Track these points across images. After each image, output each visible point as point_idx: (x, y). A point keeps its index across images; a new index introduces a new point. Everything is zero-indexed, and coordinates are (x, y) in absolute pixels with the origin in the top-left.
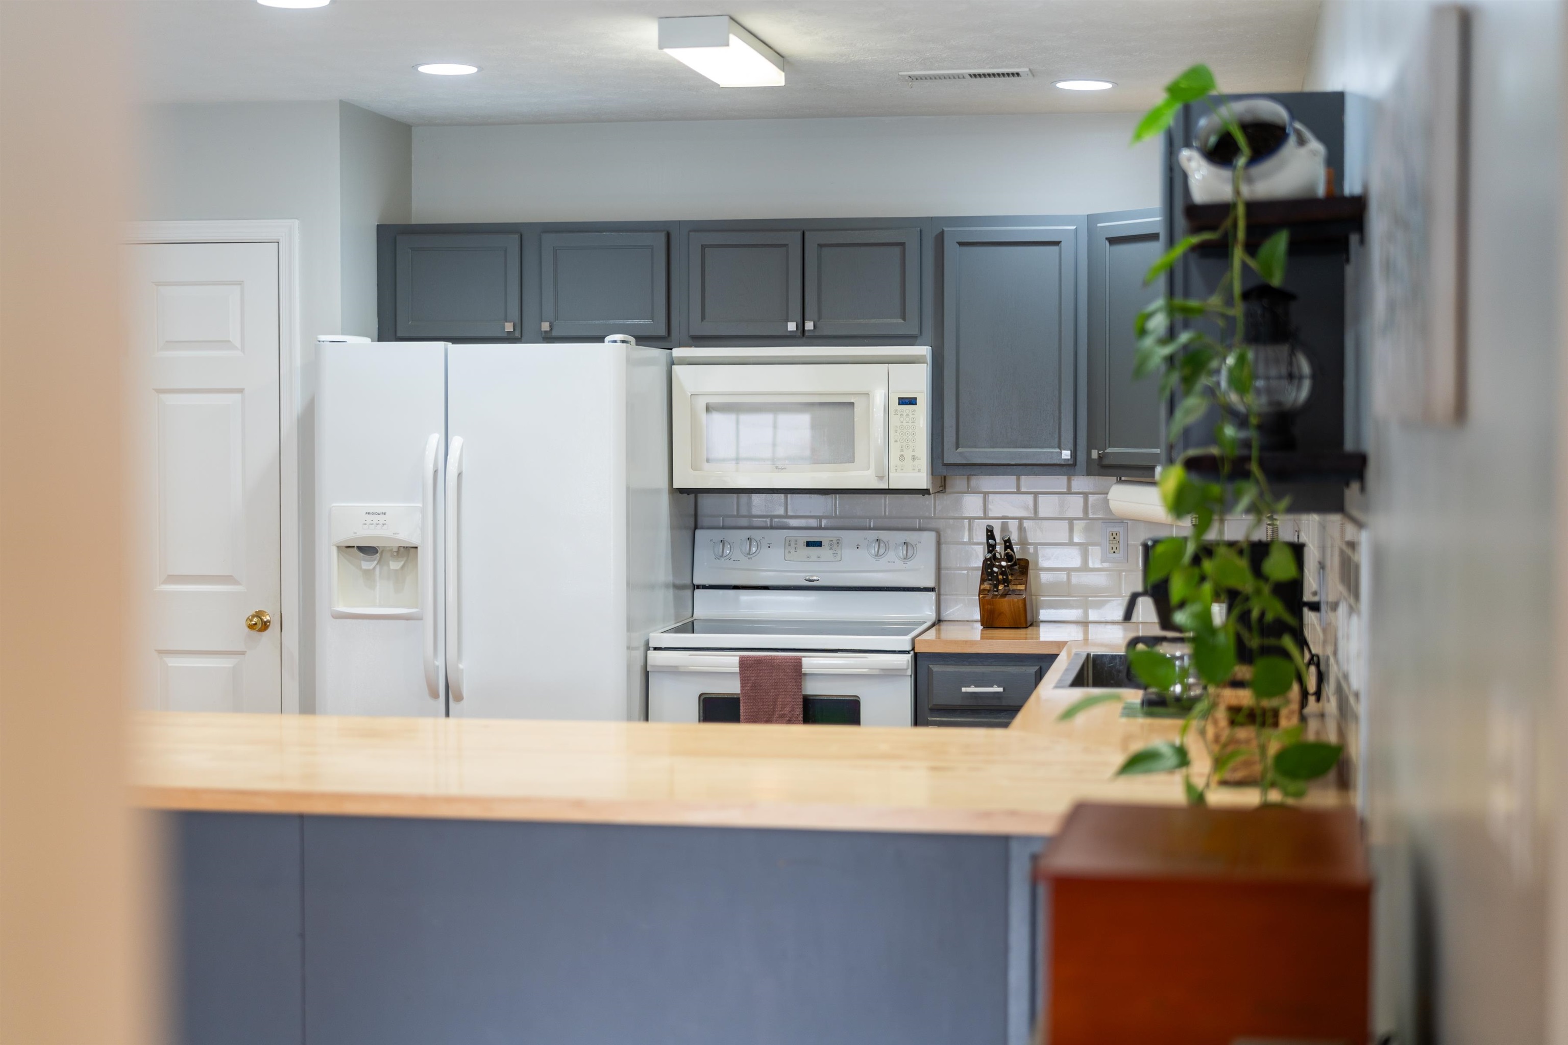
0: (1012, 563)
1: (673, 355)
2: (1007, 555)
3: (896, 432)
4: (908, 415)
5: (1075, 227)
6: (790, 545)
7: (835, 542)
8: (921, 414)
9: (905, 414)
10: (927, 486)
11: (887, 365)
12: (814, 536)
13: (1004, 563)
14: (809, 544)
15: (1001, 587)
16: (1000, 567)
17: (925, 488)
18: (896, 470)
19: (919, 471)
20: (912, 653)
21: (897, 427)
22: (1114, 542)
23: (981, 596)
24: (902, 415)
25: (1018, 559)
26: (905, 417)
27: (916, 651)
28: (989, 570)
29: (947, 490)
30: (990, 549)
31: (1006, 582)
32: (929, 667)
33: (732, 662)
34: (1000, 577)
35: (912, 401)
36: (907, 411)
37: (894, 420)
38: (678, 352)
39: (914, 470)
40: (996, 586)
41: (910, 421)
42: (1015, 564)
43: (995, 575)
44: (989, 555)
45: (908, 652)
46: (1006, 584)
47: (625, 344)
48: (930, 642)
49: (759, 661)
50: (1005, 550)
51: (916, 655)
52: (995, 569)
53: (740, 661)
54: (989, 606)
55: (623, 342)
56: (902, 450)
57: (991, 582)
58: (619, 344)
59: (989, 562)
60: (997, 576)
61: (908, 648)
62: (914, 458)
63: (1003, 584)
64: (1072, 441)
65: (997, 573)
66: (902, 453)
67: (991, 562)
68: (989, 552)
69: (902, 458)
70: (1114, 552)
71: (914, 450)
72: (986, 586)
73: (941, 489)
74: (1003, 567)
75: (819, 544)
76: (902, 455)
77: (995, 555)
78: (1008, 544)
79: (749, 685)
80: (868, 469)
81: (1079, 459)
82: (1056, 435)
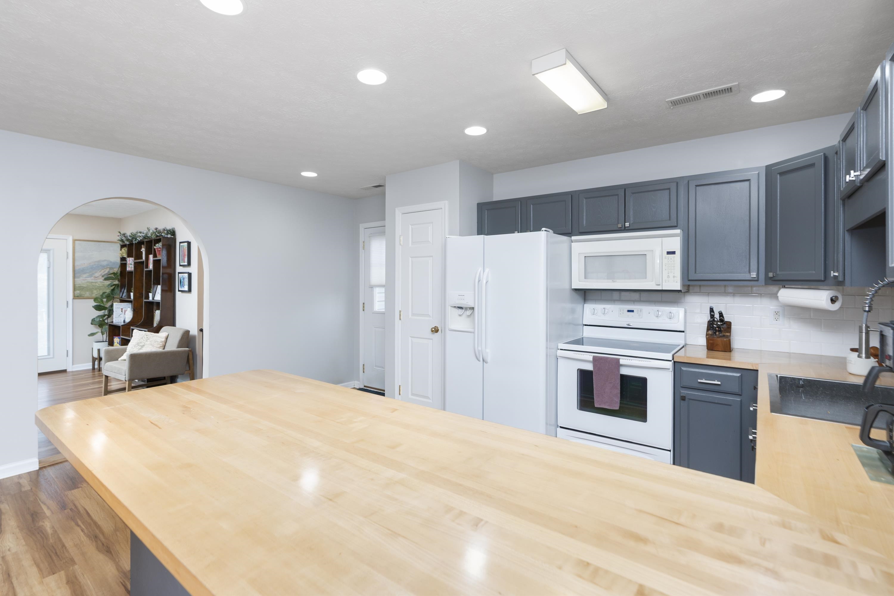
0: (723, 323)
1: (572, 239)
2: (720, 319)
3: (666, 266)
4: (671, 259)
5: (758, 172)
6: (621, 311)
7: (639, 310)
8: (677, 259)
9: (670, 258)
10: (681, 289)
11: (661, 238)
12: (631, 307)
13: (719, 323)
14: (629, 311)
15: (717, 333)
16: (717, 324)
17: (680, 289)
18: (666, 282)
19: (677, 282)
20: (673, 361)
21: (666, 264)
22: (777, 315)
23: (707, 337)
24: (668, 259)
25: (726, 321)
26: (670, 259)
27: (674, 361)
28: (711, 326)
29: (690, 291)
30: (712, 316)
31: (720, 331)
32: (681, 368)
33: (590, 357)
34: (717, 329)
35: (674, 253)
36: (671, 257)
37: (665, 261)
38: (574, 238)
39: (674, 282)
40: (715, 333)
41: (672, 261)
42: (725, 324)
43: (715, 328)
44: (712, 319)
45: (671, 361)
46: (720, 332)
47: (546, 232)
48: (681, 357)
49: (601, 358)
50: (720, 317)
51: (674, 362)
52: (715, 326)
53: (593, 358)
54: (711, 341)
55: (545, 231)
56: (668, 274)
57: (712, 331)
58: (544, 231)
59: (711, 322)
60: (716, 328)
61: (671, 359)
62: (674, 277)
63: (718, 332)
64: (756, 269)
65: (715, 327)
66: (668, 275)
67: (712, 322)
68: (711, 318)
69: (668, 277)
70: (777, 320)
71: (674, 274)
72: (710, 332)
73: (687, 291)
74: (719, 325)
75: (632, 311)
76: (668, 276)
77: (714, 320)
78: (721, 314)
79: (597, 368)
80: (653, 281)
81: (760, 277)
82: (748, 267)
